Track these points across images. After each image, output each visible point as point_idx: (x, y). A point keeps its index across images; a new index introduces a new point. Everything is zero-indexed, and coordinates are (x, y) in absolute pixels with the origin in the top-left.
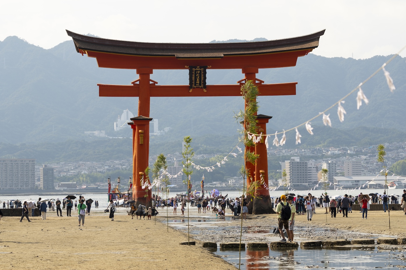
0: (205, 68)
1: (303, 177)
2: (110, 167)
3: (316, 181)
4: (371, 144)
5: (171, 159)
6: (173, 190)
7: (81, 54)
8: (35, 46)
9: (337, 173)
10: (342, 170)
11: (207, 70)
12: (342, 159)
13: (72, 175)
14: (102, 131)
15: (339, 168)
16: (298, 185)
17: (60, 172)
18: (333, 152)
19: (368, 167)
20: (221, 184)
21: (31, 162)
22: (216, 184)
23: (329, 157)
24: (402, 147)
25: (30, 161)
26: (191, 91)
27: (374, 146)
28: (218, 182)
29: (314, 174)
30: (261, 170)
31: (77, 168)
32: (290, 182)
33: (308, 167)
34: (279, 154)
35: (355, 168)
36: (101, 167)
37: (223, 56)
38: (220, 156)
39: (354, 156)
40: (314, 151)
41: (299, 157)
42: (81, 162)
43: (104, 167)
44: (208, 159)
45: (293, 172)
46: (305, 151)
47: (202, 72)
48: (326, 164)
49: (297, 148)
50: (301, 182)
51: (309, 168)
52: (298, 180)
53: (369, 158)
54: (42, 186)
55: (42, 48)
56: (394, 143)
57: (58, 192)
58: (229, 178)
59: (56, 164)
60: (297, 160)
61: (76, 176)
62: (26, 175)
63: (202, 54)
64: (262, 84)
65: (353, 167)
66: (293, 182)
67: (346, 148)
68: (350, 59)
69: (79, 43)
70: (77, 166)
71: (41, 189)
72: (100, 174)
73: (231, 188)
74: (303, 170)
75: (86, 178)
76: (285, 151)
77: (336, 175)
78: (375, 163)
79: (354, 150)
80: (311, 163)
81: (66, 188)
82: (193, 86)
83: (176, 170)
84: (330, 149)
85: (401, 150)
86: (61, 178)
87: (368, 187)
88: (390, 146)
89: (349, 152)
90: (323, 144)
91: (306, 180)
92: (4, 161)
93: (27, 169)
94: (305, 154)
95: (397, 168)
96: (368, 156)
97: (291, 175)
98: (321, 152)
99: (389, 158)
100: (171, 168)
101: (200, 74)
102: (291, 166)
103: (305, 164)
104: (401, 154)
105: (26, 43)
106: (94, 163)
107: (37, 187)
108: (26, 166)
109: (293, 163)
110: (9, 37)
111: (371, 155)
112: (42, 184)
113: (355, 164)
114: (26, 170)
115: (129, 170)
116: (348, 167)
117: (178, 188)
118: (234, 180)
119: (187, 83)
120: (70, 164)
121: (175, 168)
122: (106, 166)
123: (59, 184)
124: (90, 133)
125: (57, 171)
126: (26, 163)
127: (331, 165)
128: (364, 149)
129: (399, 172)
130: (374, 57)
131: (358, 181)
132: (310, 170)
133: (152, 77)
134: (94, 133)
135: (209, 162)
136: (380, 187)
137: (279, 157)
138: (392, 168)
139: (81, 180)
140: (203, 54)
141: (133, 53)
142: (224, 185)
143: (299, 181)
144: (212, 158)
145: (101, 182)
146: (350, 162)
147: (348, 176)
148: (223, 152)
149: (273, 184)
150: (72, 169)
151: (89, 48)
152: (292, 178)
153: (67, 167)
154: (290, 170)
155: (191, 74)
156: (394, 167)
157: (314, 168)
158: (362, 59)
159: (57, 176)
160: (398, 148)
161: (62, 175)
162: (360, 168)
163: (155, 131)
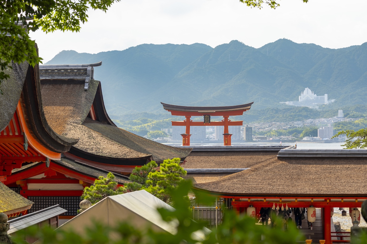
2: (291, 126)
6: (326, 141)
13: (266, 131)
14: (291, 102)
17: (259, 129)
26: (204, 124)
31: (270, 126)
36: (286, 126)
38: (362, 120)
42: (273, 123)
44: (354, 121)
47: (209, 117)
54: (245, 138)
55: (253, 48)
61: (269, 131)
64: (230, 121)
70: (271, 125)
71: (244, 140)
72: (284, 131)
75: (275, 133)
81: (260, 140)
83: (329, 129)
86: (260, 133)
100: (326, 128)
105: (244, 45)
106: (282, 123)
107: (242, 139)
110: (233, 41)
115: (302, 128)
119: (203, 121)
120: (266, 124)
121: (329, 127)
122: (288, 125)
123: (256, 137)
124: (283, 103)
125: (257, 128)
134: (285, 103)
139: (272, 134)
140: (208, 111)
144: (356, 121)
145: (284, 135)
148: (364, 117)
150: (267, 127)
153: (264, 126)
155: (204, 118)
159: (257, 131)
161: (260, 131)
163: (325, 102)
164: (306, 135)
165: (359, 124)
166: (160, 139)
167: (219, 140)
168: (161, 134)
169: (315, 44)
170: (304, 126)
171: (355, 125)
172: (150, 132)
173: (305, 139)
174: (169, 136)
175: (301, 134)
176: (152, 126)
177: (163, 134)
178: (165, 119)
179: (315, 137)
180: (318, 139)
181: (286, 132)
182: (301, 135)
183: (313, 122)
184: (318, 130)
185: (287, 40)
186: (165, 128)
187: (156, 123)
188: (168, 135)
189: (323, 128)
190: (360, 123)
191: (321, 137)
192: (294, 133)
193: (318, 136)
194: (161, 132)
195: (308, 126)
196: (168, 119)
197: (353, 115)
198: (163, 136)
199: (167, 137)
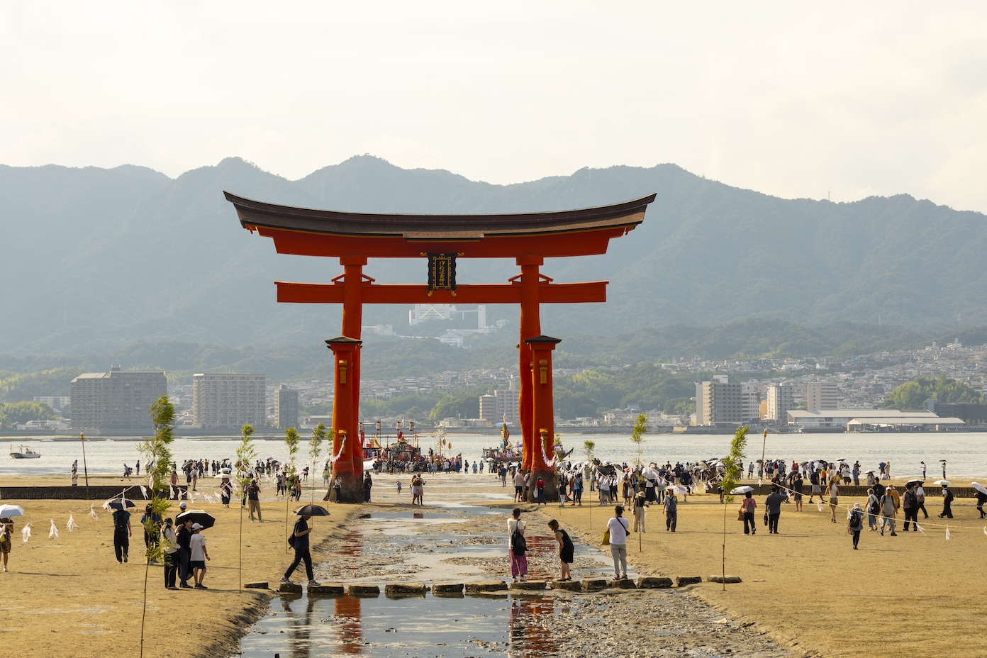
0: (454, 256)
1: (734, 411)
2: (399, 389)
3: (757, 417)
4: (857, 353)
5: (504, 376)
7: (249, 231)
8: (273, 176)
9: (796, 405)
10: (804, 398)
11: (458, 260)
12: (806, 379)
14: (387, 325)
15: (800, 396)
16: (724, 425)
17: (310, 397)
18: (790, 366)
19: (851, 393)
20: (590, 421)
21: (258, 380)
22: (581, 422)
23: (782, 376)
24: (912, 359)
25: (257, 378)
26: (430, 294)
27: (862, 356)
28: (586, 419)
29: (752, 405)
30: (542, 428)
32: (711, 420)
33: (743, 392)
34: (695, 370)
35: (825, 396)
36: (383, 389)
37: (483, 236)
38: (590, 373)
39: (828, 373)
40: (756, 365)
41: (727, 376)
43: (387, 389)
44: (570, 377)
45: (715, 402)
46: (740, 365)
47: (449, 263)
48: (774, 388)
49: (727, 359)
50: (730, 420)
51: (745, 395)
52: (725, 415)
53: (853, 378)
54: (277, 422)
55: (284, 180)
56: (898, 352)
57: (306, 432)
58: (606, 410)
59: (304, 383)
60: (724, 380)
62: (250, 403)
63: (448, 233)
64: (550, 283)
65: (823, 394)
66: (715, 421)
67: (813, 360)
68: (825, 202)
69: (244, 214)
71: (275, 428)
72: (381, 402)
73: (607, 430)
74: (734, 398)
76: (706, 364)
77: (793, 407)
78: (863, 387)
79: (827, 364)
80: (748, 387)
82: (435, 286)
83: (511, 396)
84: (785, 361)
85: (910, 364)
86: (313, 407)
87: (848, 430)
88: (891, 358)
89: (818, 366)
90: (774, 352)
91: (739, 416)
92: (211, 378)
93: (252, 392)
94: (741, 369)
95: (901, 396)
96: (851, 375)
97: (713, 407)
98: (769, 366)
99: (888, 378)
100: (503, 392)
101: (446, 266)
102: (713, 390)
103: (736, 389)
104: (909, 370)
105: (257, 170)
106: (371, 381)
107: (269, 424)
108: (250, 387)
109: (715, 386)
110: (227, 158)
111: (857, 372)
112: (278, 418)
113: (825, 389)
114: (250, 395)
115: (430, 395)
116: (814, 393)
117: (515, 428)
118: (613, 415)
119: (424, 281)
120: (329, 384)
121: (511, 392)
122: (391, 387)
123: (307, 419)
125: (306, 396)
126: (251, 382)
127: (783, 389)
128: (844, 362)
129: (904, 402)
130: (867, 198)
131: (831, 419)
132: (746, 399)
133: (365, 270)
134: (372, 329)
135: (572, 383)
136: (869, 429)
137: (696, 374)
138: (893, 397)
140: (451, 232)
141: (333, 230)
142: (595, 423)
143: (727, 418)
144: (577, 376)
145: (381, 414)
146: (818, 385)
147: (814, 411)
148: (596, 366)
149: (681, 423)
151: (259, 222)
152: (714, 411)
153: (323, 389)
154: (710, 398)
155: (430, 266)
156: (895, 393)
157: (753, 394)
158: (846, 203)
159: (305, 404)
160: (904, 360)
161: (314, 403)
162: (836, 396)
163: (479, 326)
164: (446, 413)
165: (585, 384)
166: (36, 426)
167: (204, 427)
168: (38, 410)
169: (449, 172)
170: (434, 389)
171: (574, 386)
172: (4, 406)
173: (445, 423)
174: (60, 418)
175: (432, 412)
176: (7, 390)
177: (41, 410)
178: (43, 370)
179: (470, 420)
180: (480, 425)
181: (385, 407)
182: (433, 414)
183: (457, 377)
184: (481, 400)
185: (375, 158)
186: (44, 395)
187: (20, 380)
188: (57, 413)
189: (493, 394)
190: (587, 381)
191: (489, 420)
192: (412, 409)
193: (481, 417)
194: (38, 405)
195: (445, 390)
196: (53, 371)
197: (567, 361)
198: (43, 417)
199: (54, 419)
